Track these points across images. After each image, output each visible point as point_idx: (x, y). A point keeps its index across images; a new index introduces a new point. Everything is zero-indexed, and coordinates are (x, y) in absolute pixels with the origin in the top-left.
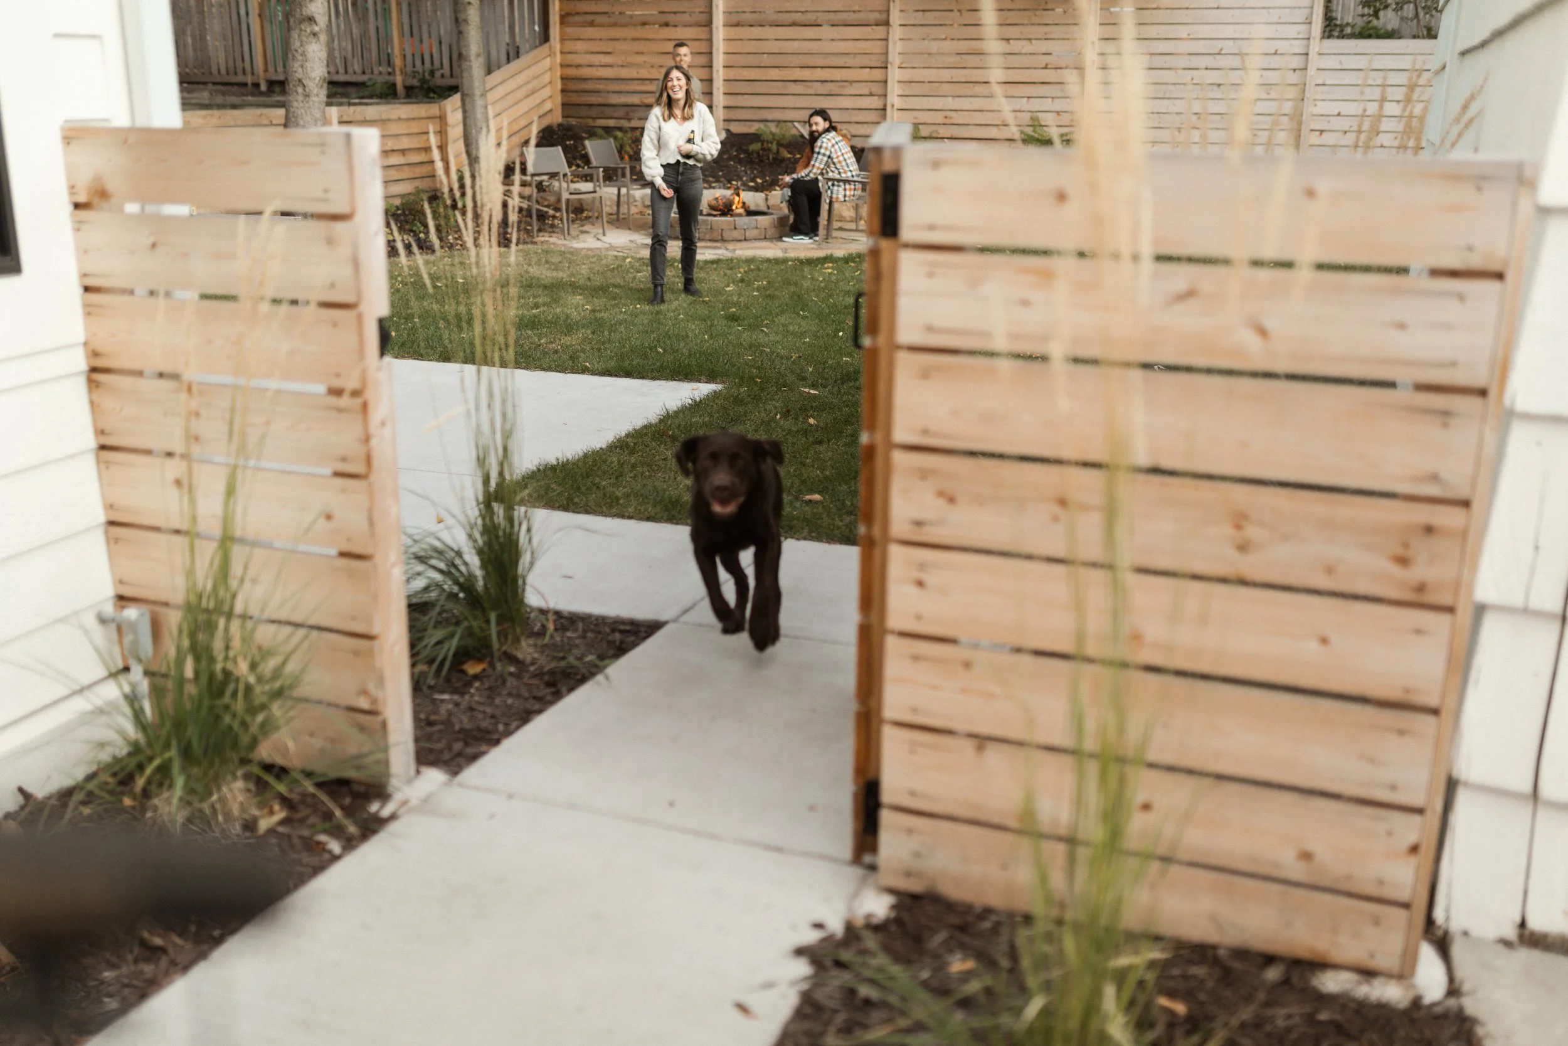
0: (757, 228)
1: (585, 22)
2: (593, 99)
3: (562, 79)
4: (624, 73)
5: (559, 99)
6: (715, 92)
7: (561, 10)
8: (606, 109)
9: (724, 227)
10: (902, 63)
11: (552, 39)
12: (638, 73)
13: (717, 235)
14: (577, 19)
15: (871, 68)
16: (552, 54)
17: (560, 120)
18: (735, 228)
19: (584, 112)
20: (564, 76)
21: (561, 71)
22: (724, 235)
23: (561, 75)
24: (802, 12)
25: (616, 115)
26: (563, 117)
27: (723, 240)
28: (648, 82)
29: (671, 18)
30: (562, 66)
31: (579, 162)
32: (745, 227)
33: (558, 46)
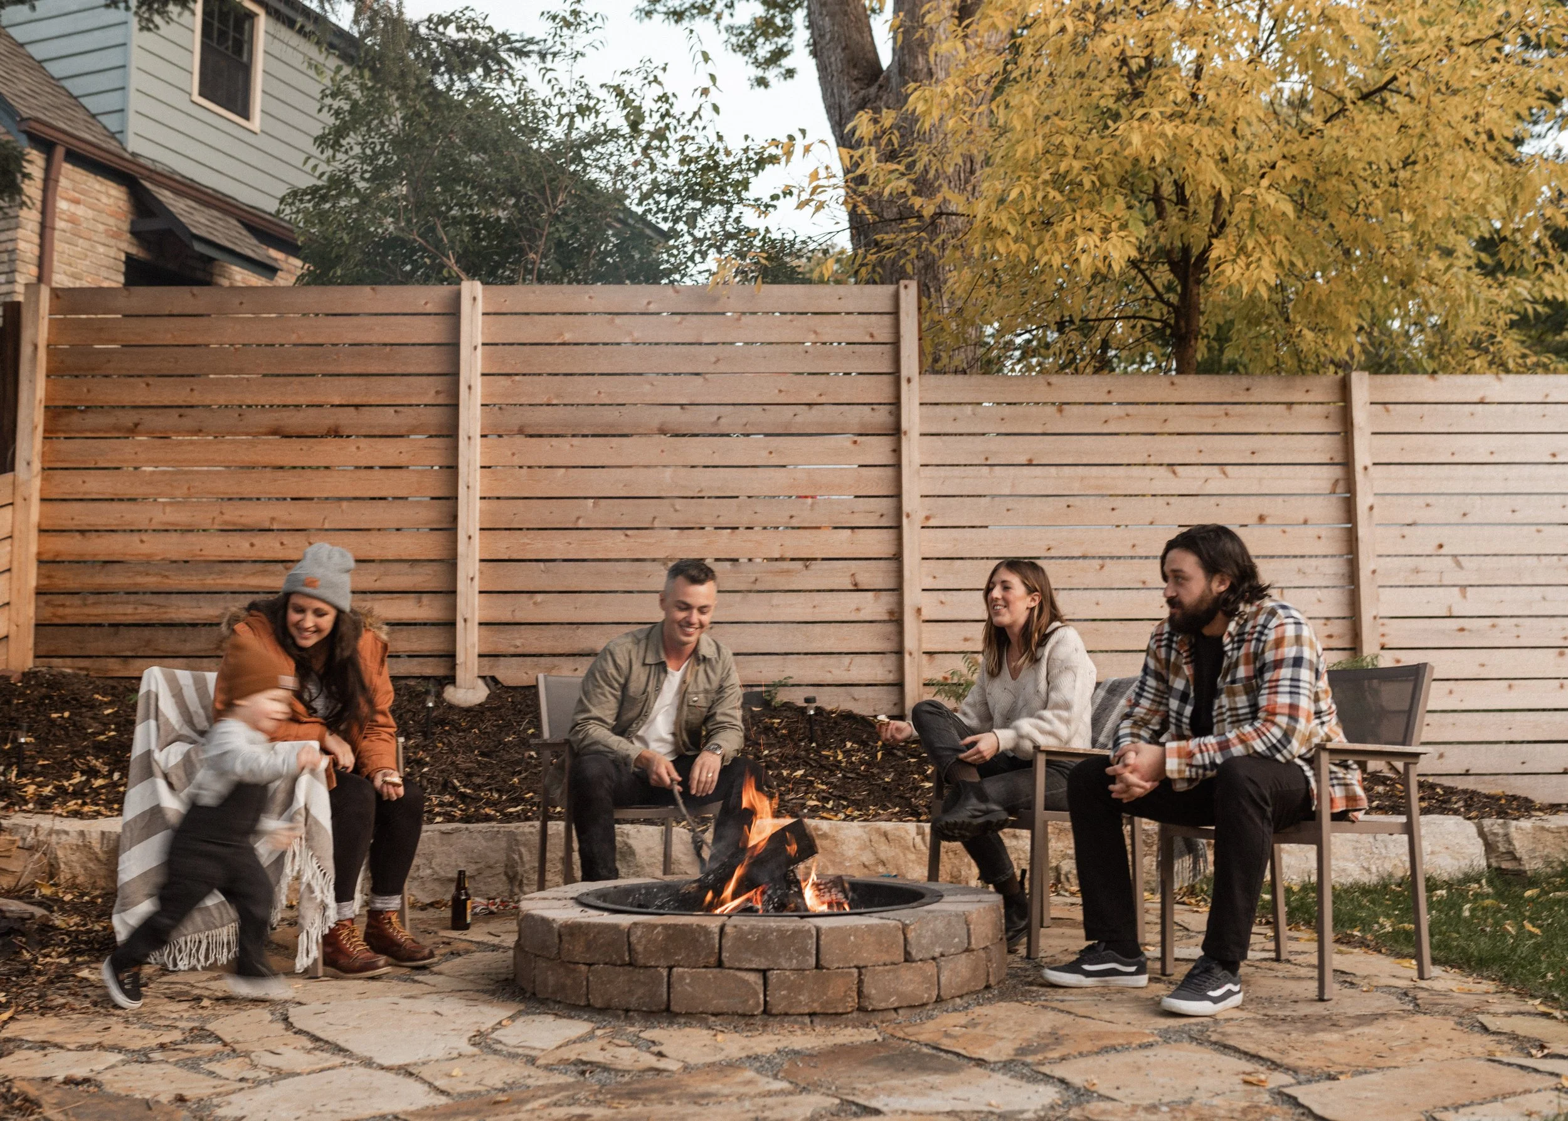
0: (967, 950)
1: (116, 428)
2: (126, 611)
3: (41, 562)
4: (216, 547)
5: (28, 612)
6: (461, 586)
7: (48, 397)
8: (161, 633)
9: (867, 956)
10: (927, 518)
11: (20, 464)
12: (252, 545)
13: (840, 991)
14: (91, 420)
15: (852, 528)
16: (19, 501)
17: (29, 663)
18: (908, 958)
19: (99, 643)
20: (45, 557)
21: (40, 545)
22: (870, 990)
23: (39, 554)
24: (681, 405)
25: (188, 648)
26: (37, 657)
27: (864, 1011)
28: (280, 566)
29: (346, 418)
30: (42, 531)
31: (97, 763)
32: (937, 951)
33: (37, 483)
